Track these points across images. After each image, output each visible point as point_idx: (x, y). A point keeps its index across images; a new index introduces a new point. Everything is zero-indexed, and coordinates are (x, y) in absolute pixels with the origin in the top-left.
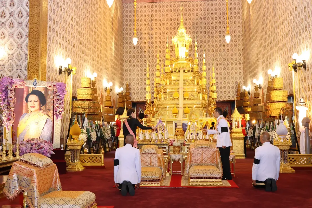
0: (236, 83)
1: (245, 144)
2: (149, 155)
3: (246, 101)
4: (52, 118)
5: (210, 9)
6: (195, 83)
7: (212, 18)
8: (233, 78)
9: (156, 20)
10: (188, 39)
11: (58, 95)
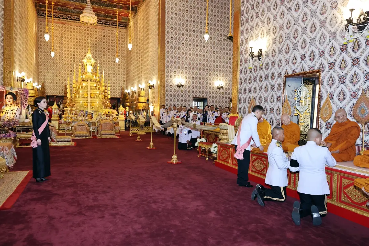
0: (121, 87)
1: (125, 125)
2: (82, 126)
3: (127, 99)
4: (20, 108)
5: (105, 36)
6: (98, 89)
7: (107, 42)
8: (119, 83)
9: (65, 37)
10: (93, 61)
11: (25, 96)
